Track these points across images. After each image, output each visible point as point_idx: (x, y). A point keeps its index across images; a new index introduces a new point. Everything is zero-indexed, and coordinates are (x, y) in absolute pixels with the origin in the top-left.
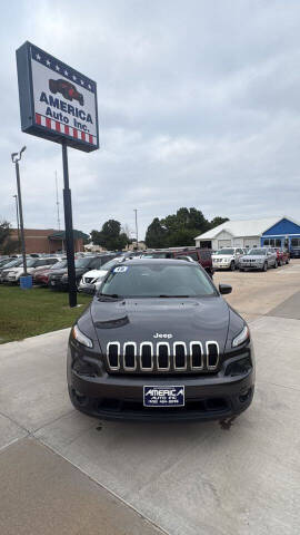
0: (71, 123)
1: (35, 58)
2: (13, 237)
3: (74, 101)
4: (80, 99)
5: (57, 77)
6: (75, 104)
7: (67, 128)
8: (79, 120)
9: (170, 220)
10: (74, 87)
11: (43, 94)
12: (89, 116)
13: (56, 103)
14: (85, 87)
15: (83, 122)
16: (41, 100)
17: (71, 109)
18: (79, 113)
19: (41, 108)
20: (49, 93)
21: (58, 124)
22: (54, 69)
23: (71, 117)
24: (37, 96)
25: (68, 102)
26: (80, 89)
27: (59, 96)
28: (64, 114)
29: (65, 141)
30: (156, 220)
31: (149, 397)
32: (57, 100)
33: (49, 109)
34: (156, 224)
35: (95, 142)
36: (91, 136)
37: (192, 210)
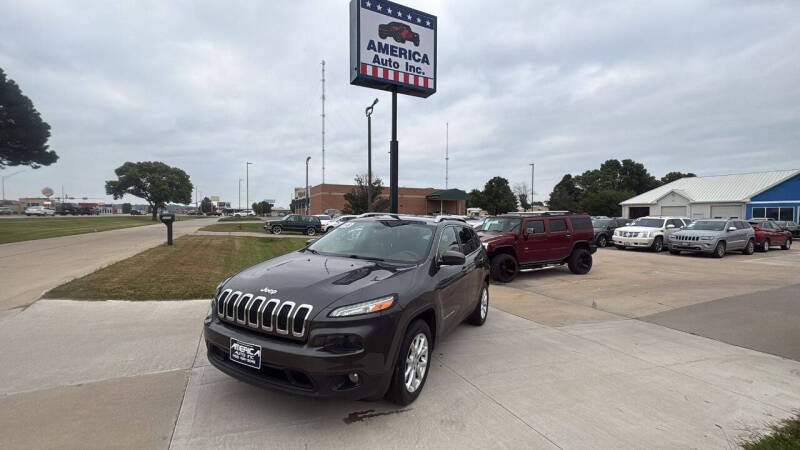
0: (402, 68)
1: (365, 6)
2: (382, 195)
3: (407, 42)
4: (415, 39)
5: (387, 20)
6: (409, 46)
7: (396, 74)
8: (412, 63)
9: (589, 178)
10: (408, 28)
11: (372, 42)
12: (425, 56)
13: (384, 49)
14: (423, 24)
15: (416, 65)
16: (369, 48)
17: (403, 53)
18: (412, 55)
19: (367, 57)
20: (377, 39)
21: (386, 72)
22: (386, 13)
23: (402, 61)
24: (364, 44)
25: (400, 45)
26: (414, 28)
27: (390, 41)
28: (394, 59)
29: (395, 88)
30: (568, 177)
31: (234, 350)
32: (386, 45)
33: (376, 56)
34: (567, 183)
35: (431, 85)
36: (426, 79)
37: (627, 162)
